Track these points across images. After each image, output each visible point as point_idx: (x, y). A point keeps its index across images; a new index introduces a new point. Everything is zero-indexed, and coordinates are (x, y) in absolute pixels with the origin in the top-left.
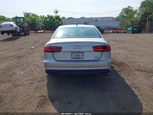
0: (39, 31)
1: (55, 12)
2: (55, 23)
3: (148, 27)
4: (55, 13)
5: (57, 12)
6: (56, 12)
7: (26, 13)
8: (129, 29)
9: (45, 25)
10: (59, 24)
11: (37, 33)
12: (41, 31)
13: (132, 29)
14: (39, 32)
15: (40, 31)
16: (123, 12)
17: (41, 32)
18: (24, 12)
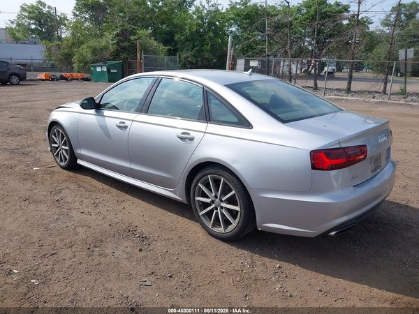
3: (143, 66)
8: (99, 69)
13: (109, 70)
16: (25, 16)
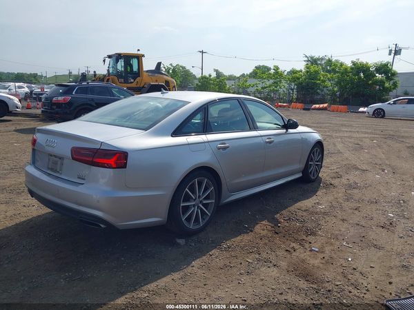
0: (314, 106)
1: (391, 51)
2: (373, 83)
4: (390, 54)
5: (397, 52)
6: (395, 50)
7: (312, 58)
9: (342, 88)
10: (384, 88)
11: (308, 109)
12: (321, 106)
14: (315, 109)
15: (317, 106)
17: (319, 109)
18: (306, 57)
